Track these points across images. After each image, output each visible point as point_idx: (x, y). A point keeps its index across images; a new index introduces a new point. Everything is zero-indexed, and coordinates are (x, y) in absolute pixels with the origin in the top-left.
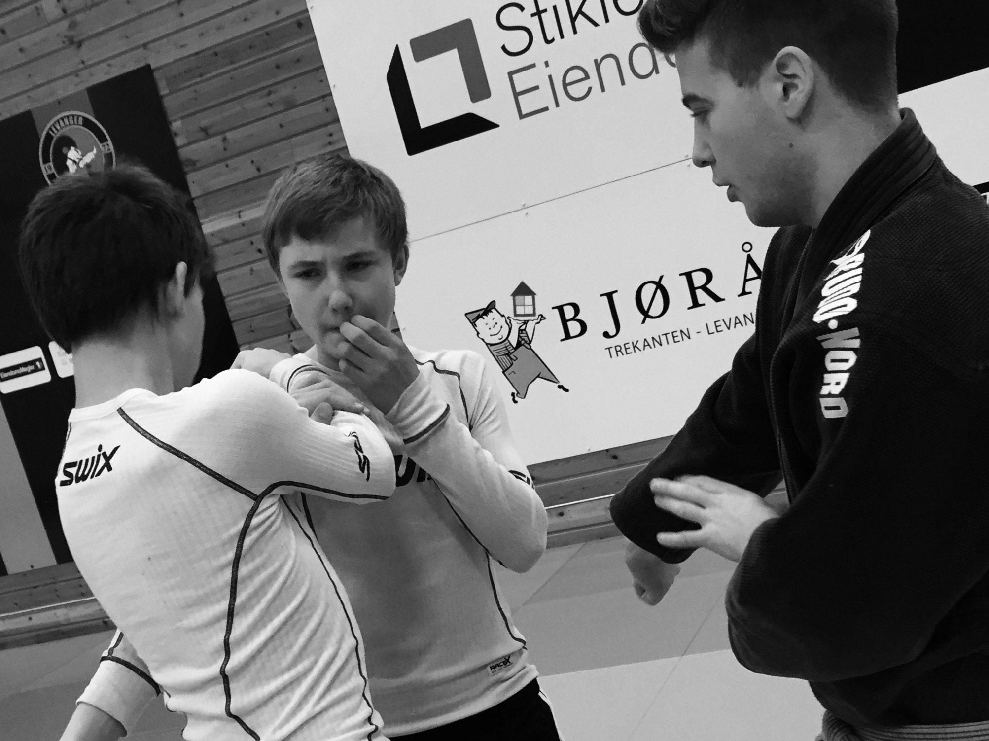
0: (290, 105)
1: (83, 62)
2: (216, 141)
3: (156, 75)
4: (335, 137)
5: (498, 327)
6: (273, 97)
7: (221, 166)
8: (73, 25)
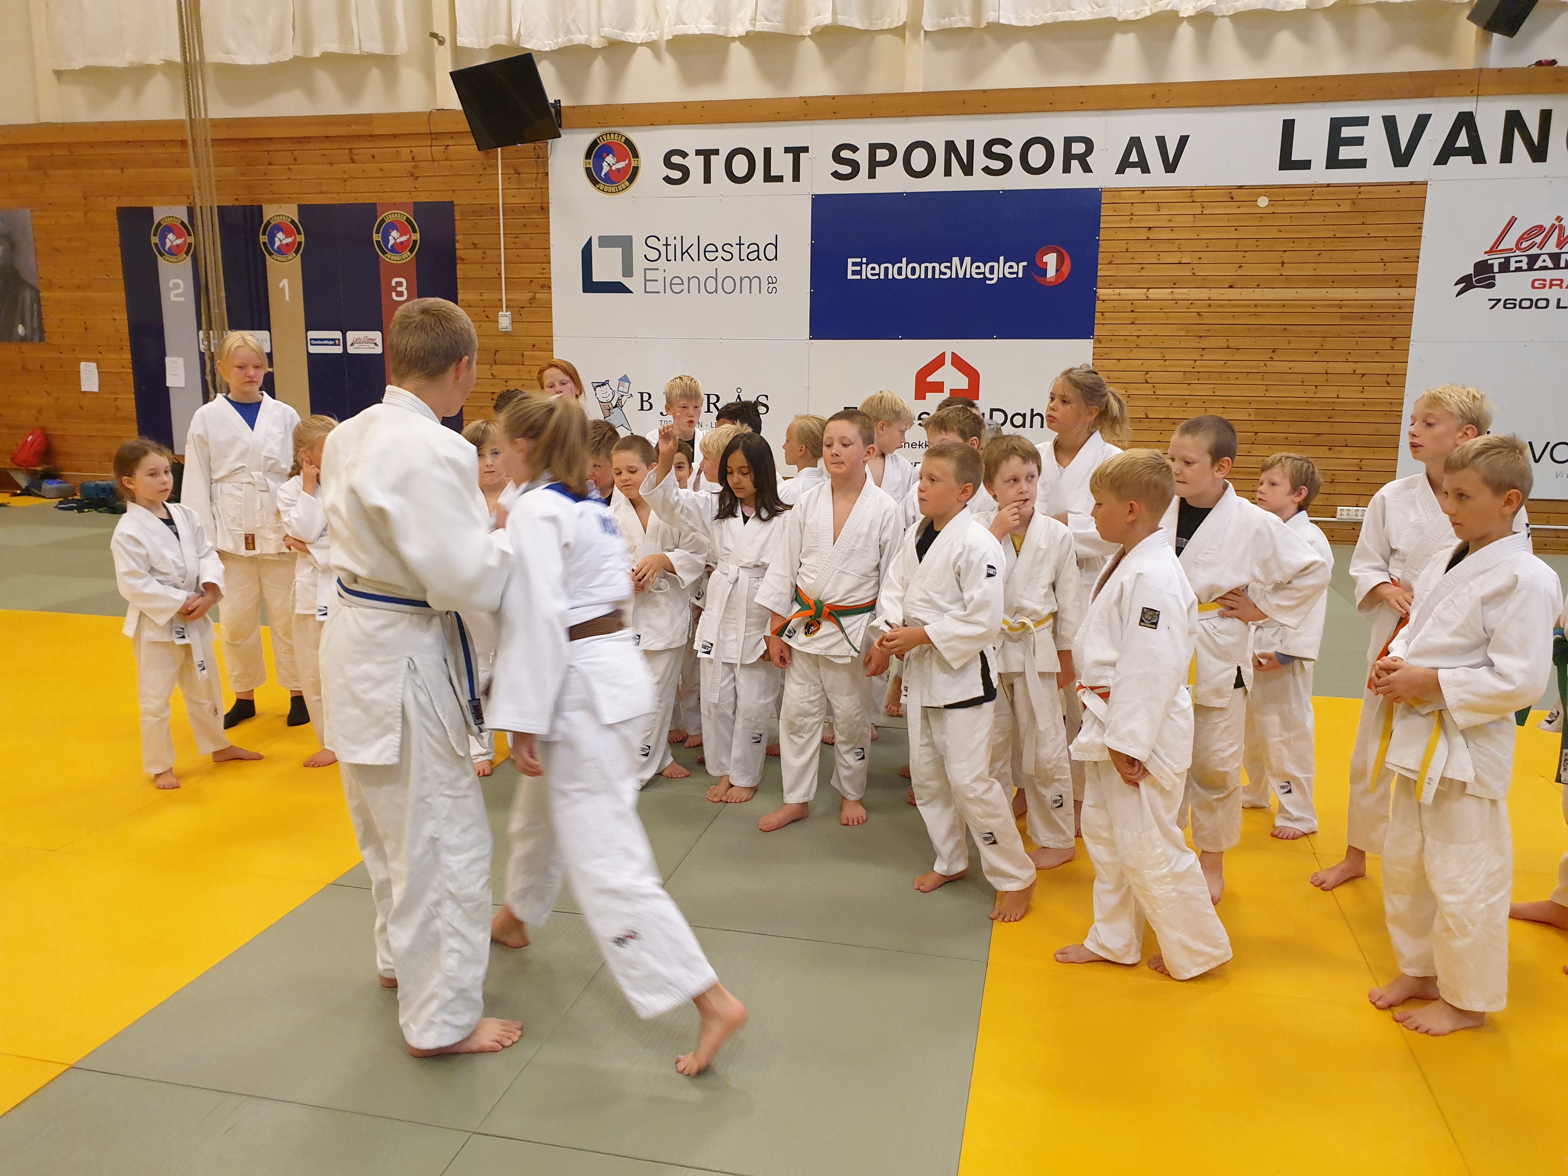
0: (527, 247)
1: (415, 188)
2: (480, 252)
3: (456, 208)
4: (546, 270)
5: (607, 394)
6: (516, 240)
7: (478, 267)
8: (415, 167)
